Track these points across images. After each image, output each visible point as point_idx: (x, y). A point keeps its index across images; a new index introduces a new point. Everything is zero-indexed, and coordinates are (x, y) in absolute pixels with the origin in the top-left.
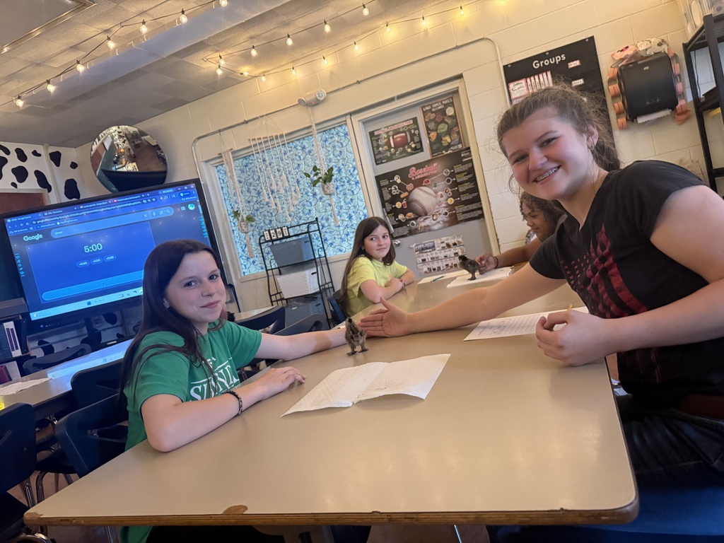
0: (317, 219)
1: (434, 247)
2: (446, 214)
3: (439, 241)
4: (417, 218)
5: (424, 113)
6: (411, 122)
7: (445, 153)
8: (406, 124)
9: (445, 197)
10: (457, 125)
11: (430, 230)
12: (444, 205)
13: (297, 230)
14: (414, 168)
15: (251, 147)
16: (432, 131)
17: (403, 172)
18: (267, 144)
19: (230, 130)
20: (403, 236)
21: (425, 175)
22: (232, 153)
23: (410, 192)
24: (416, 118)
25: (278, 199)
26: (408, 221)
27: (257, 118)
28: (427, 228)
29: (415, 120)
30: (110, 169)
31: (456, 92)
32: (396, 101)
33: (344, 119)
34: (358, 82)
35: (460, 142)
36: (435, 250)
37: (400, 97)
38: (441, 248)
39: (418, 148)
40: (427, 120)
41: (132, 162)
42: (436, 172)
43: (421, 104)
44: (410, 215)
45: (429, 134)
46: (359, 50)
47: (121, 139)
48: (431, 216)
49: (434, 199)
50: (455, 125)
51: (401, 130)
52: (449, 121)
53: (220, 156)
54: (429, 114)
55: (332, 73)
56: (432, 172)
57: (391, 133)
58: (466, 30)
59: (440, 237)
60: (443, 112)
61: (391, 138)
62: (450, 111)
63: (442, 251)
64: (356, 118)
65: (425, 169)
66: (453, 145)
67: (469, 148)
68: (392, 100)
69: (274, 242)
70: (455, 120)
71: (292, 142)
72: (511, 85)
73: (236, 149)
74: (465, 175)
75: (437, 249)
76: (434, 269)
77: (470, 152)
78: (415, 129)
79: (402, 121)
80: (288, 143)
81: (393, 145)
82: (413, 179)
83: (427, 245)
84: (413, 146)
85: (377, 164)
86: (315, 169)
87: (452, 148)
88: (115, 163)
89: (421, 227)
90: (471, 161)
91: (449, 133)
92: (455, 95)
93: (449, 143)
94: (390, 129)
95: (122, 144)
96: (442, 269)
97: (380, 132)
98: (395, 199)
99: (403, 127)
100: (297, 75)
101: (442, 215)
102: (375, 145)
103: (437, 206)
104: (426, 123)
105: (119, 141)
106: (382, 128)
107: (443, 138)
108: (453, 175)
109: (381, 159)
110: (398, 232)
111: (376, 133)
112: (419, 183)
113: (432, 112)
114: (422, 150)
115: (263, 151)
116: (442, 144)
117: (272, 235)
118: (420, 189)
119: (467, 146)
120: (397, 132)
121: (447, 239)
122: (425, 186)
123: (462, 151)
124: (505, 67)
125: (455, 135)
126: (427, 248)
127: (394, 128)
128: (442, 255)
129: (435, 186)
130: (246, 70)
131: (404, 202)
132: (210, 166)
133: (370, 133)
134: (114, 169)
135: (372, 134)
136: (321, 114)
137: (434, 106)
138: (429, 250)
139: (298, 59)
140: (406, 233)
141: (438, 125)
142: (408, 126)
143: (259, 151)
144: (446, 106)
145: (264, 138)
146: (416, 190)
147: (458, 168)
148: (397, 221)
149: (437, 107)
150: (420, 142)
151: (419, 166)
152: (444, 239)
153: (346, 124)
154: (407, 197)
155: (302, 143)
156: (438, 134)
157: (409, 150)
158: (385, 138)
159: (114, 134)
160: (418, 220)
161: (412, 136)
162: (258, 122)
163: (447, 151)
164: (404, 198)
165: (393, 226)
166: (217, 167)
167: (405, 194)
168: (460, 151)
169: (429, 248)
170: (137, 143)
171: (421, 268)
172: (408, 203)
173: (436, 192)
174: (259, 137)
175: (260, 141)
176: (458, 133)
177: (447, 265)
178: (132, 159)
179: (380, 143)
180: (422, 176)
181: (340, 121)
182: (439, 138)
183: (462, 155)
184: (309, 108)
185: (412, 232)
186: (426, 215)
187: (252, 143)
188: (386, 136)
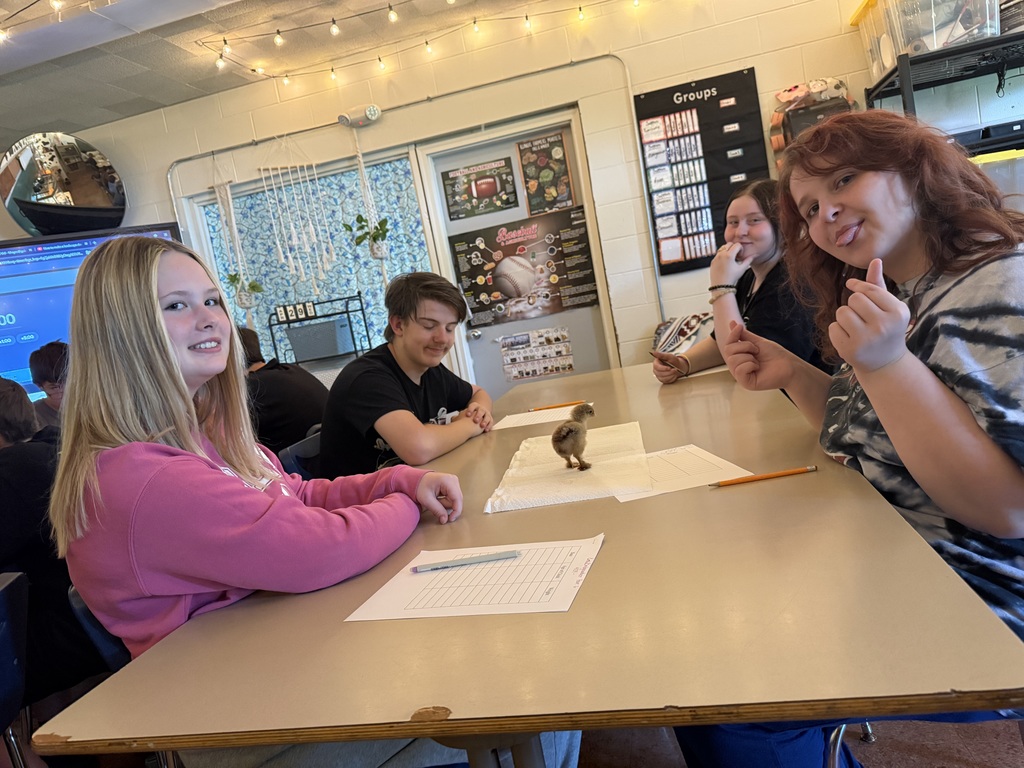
0: (359, 293)
1: (528, 341)
2: (547, 296)
3: (537, 335)
4: (506, 300)
5: (522, 153)
6: (503, 163)
7: (549, 212)
8: (494, 165)
9: (546, 273)
10: (566, 173)
11: (524, 318)
12: (544, 284)
13: (327, 309)
14: (504, 229)
15: (261, 180)
16: (532, 178)
17: (489, 234)
18: (286, 178)
19: (230, 153)
20: (485, 325)
21: (520, 240)
22: (231, 187)
23: (498, 263)
24: (509, 158)
25: (300, 261)
26: (493, 304)
27: (274, 138)
28: (519, 315)
29: (508, 161)
30: (27, 200)
31: (567, 126)
32: (483, 132)
33: (405, 150)
34: (429, 99)
35: (570, 197)
36: (529, 346)
37: (489, 126)
38: (538, 344)
39: (511, 200)
40: (525, 163)
41: (65, 191)
42: (535, 236)
43: (518, 140)
44: (497, 295)
45: (527, 182)
46: (432, 52)
47: (47, 154)
48: (527, 298)
49: (532, 275)
50: (564, 173)
51: (488, 174)
52: (556, 168)
53: (212, 191)
54: (529, 154)
55: (390, 83)
56: (530, 237)
57: (473, 177)
58: (586, 42)
59: (537, 328)
60: (547, 153)
61: (473, 184)
62: (557, 153)
63: (540, 348)
64: (423, 151)
65: (519, 232)
66: (561, 201)
67: (582, 207)
68: (477, 129)
69: (291, 325)
70: (563, 166)
71: (325, 177)
72: (644, 124)
73: (237, 182)
74: (575, 244)
75: (533, 345)
76: (528, 374)
77: (583, 212)
78: (508, 174)
79: (490, 161)
80: (319, 179)
81: (475, 194)
82: (503, 244)
83: (519, 339)
84: (505, 197)
85: (451, 220)
86: (360, 219)
87: (558, 205)
88: (37, 190)
89: (511, 314)
90: (584, 225)
91: (555, 183)
92: (565, 131)
93: (555, 198)
94: (472, 170)
95: (48, 162)
96: (538, 373)
97: (458, 174)
98: (475, 271)
99: (491, 170)
100: (338, 80)
101: (541, 298)
102: (450, 192)
103: (535, 285)
104: (523, 166)
105: (45, 158)
106: (460, 169)
107: (547, 190)
108: (558, 243)
109: (457, 213)
110: (478, 319)
111: (451, 175)
112: (510, 251)
113: (533, 152)
114: (517, 205)
115: (280, 188)
116: (544, 198)
117: (289, 314)
118: (513, 260)
119: (579, 204)
120: (481, 176)
121: (547, 332)
122: (519, 255)
123: (572, 210)
124: (637, 98)
125: (563, 188)
126: (518, 344)
127: (477, 169)
128: (539, 354)
129: (533, 257)
130: (260, 66)
131: (489, 276)
132: (195, 206)
133: (442, 174)
134: (34, 199)
135: (445, 176)
136: (370, 140)
137: (536, 143)
138: (521, 346)
139: (340, 58)
140: (489, 321)
141: (540, 171)
142: (498, 168)
143: (274, 187)
144: (553, 145)
145: (282, 169)
146: (507, 261)
147: (565, 234)
148: (477, 303)
149: (540, 145)
150: (514, 192)
151: (512, 226)
152: (542, 331)
153: (408, 158)
154: (493, 270)
155: (340, 181)
156: (539, 184)
157: (499, 203)
158: (465, 183)
159: (36, 145)
160: (508, 303)
161: (504, 183)
162: (274, 145)
163: (551, 209)
164: (488, 271)
165: (471, 309)
166: (204, 207)
167: (492, 265)
168: (569, 211)
169: (522, 344)
170: (73, 161)
171: (509, 370)
172: (495, 278)
173: (534, 266)
174: (274, 166)
175: (275, 173)
176: (568, 185)
177: (545, 368)
178: (65, 186)
179: (457, 189)
180: (516, 241)
181: (400, 154)
182: (541, 190)
183: (572, 216)
184: (355, 130)
185: (498, 320)
186: (519, 296)
187: (264, 175)
188: (466, 181)
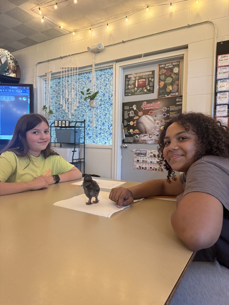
0: (85, 120)
1: (146, 154)
2: (158, 135)
3: (150, 152)
4: (140, 134)
5: (160, 69)
6: (151, 73)
7: (167, 97)
8: (147, 74)
9: (160, 125)
10: (178, 79)
11: (146, 143)
12: (157, 130)
14: (145, 102)
16: (162, 81)
17: (139, 104)
19: (54, 61)
20: (130, 143)
21: (151, 108)
22: (51, 74)
23: (140, 117)
24: (154, 71)
26: (135, 134)
27: (67, 56)
28: (144, 142)
31: (181, 58)
32: (143, 58)
33: (111, 64)
34: (123, 42)
35: (177, 91)
36: (146, 156)
37: (146, 55)
38: (149, 156)
39: (151, 90)
40: (160, 73)
42: (158, 107)
43: (159, 62)
44: (137, 131)
45: (159, 82)
46: (128, 22)
48: (149, 135)
49: (153, 124)
50: (177, 80)
51: (144, 77)
52: (174, 77)
53: (46, 75)
54: (163, 70)
55: (111, 35)
56: (156, 107)
57: (137, 78)
59: (150, 149)
60: (171, 70)
61: (137, 81)
62: (176, 70)
63: (150, 158)
64: (118, 65)
65: (152, 104)
66: (173, 93)
67: (181, 96)
68: (139, 56)
70: (178, 77)
72: (220, 57)
73: (54, 72)
74: (175, 113)
76: (143, 168)
77: (182, 99)
78: (152, 78)
79: (145, 71)
80: (81, 74)
81: (137, 86)
82: (144, 109)
83: (142, 152)
84: (148, 88)
85: (125, 96)
86: (88, 90)
89: (141, 140)
90: (181, 105)
91: (172, 84)
92: (181, 60)
93: (171, 91)
94: (137, 75)
96: (147, 169)
97: (132, 76)
98: (131, 119)
99: (145, 75)
101: (155, 136)
102: (127, 84)
103: (154, 130)
104: (159, 75)
106: (133, 74)
107: (168, 87)
108: (168, 112)
109: (128, 93)
110: (127, 140)
111: (129, 77)
112: (146, 112)
113: (165, 69)
114: (153, 92)
115: (68, 76)
116: (166, 90)
117: (59, 124)
118: (146, 117)
120: (141, 78)
121: (155, 152)
122: (149, 115)
123: (177, 97)
124: (218, 44)
125: (175, 86)
126: (141, 154)
127: (139, 75)
128: (149, 160)
129: (156, 117)
131: (135, 122)
132: (42, 80)
133: (126, 76)
137: (167, 65)
140: (132, 141)
141: (166, 78)
144: (174, 66)
145: (68, 68)
146: (144, 117)
147: (172, 108)
148: (128, 133)
149: (169, 66)
150: (153, 87)
151: (149, 102)
152: (153, 151)
153: (112, 68)
154: (137, 120)
156: (165, 83)
157: (145, 91)
161: (149, 81)
163: (168, 96)
164: (135, 120)
165: (125, 135)
166: (45, 81)
167: (137, 117)
169: (143, 154)
171: (135, 165)
172: (137, 123)
173: (155, 120)
174: (66, 67)
175: (65, 70)
176: (178, 85)
177: (151, 168)
179: (130, 83)
180: (149, 108)
181: (109, 65)
182: (165, 86)
183: (177, 100)
184: (94, 54)
185: (135, 142)
186: (146, 133)
188: (134, 79)
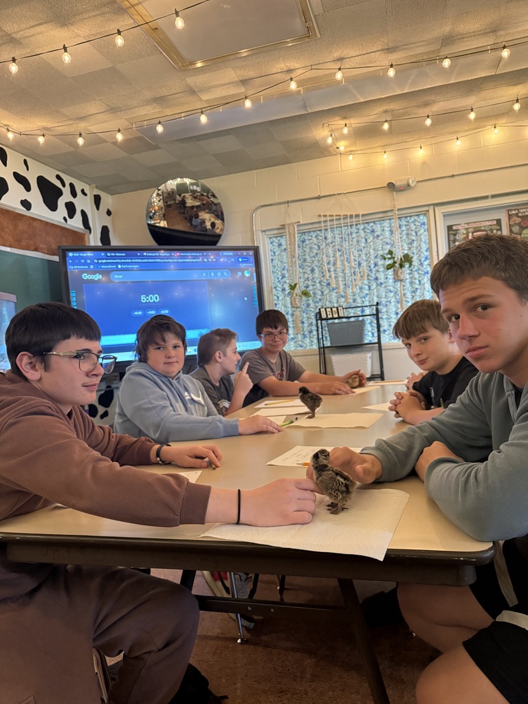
0: (377, 303)
5: (510, 216)
6: (495, 222)
8: (488, 223)
15: (320, 222)
19: (299, 203)
22: (298, 226)
24: (500, 219)
27: (334, 195)
29: (499, 221)
32: (490, 200)
33: (426, 209)
34: (453, 176)
37: (494, 196)
40: (511, 223)
43: (508, 208)
46: (457, 146)
51: (483, 229)
53: (283, 227)
54: (515, 218)
55: (424, 163)
57: (471, 230)
61: (470, 235)
64: (440, 211)
68: (486, 197)
69: (331, 321)
73: (301, 223)
78: (497, 230)
79: (486, 220)
80: (356, 225)
86: (391, 252)
94: (470, 226)
97: (460, 227)
99: (485, 226)
100: (385, 159)
102: (452, 239)
104: (510, 225)
106: (462, 224)
111: (454, 228)
113: (518, 217)
115: (326, 230)
117: (328, 313)
120: (477, 230)
127: (474, 225)
130: (342, 145)
132: (265, 236)
133: (448, 226)
135: (450, 228)
137: (521, 211)
139: (390, 145)
141: (523, 230)
142: (490, 226)
143: (323, 228)
145: (336, 216)
149: (525, 212)
153: (426, 214)
158: (464, 234)
166: (270, 238)
174: (331, 214)
175: (331, 218)
179: (457, 237)
181: (423, 209)
184: (395, 193)
187: (323, 219)
188: (465, 232)
